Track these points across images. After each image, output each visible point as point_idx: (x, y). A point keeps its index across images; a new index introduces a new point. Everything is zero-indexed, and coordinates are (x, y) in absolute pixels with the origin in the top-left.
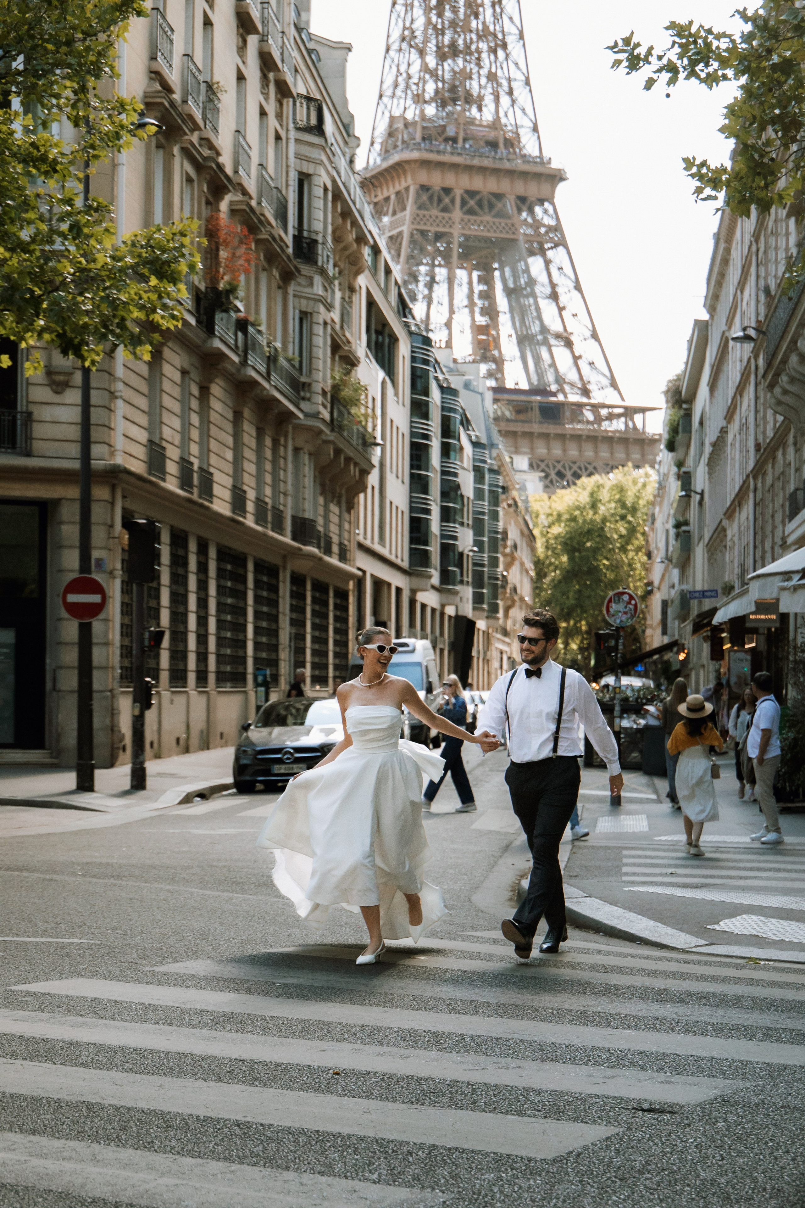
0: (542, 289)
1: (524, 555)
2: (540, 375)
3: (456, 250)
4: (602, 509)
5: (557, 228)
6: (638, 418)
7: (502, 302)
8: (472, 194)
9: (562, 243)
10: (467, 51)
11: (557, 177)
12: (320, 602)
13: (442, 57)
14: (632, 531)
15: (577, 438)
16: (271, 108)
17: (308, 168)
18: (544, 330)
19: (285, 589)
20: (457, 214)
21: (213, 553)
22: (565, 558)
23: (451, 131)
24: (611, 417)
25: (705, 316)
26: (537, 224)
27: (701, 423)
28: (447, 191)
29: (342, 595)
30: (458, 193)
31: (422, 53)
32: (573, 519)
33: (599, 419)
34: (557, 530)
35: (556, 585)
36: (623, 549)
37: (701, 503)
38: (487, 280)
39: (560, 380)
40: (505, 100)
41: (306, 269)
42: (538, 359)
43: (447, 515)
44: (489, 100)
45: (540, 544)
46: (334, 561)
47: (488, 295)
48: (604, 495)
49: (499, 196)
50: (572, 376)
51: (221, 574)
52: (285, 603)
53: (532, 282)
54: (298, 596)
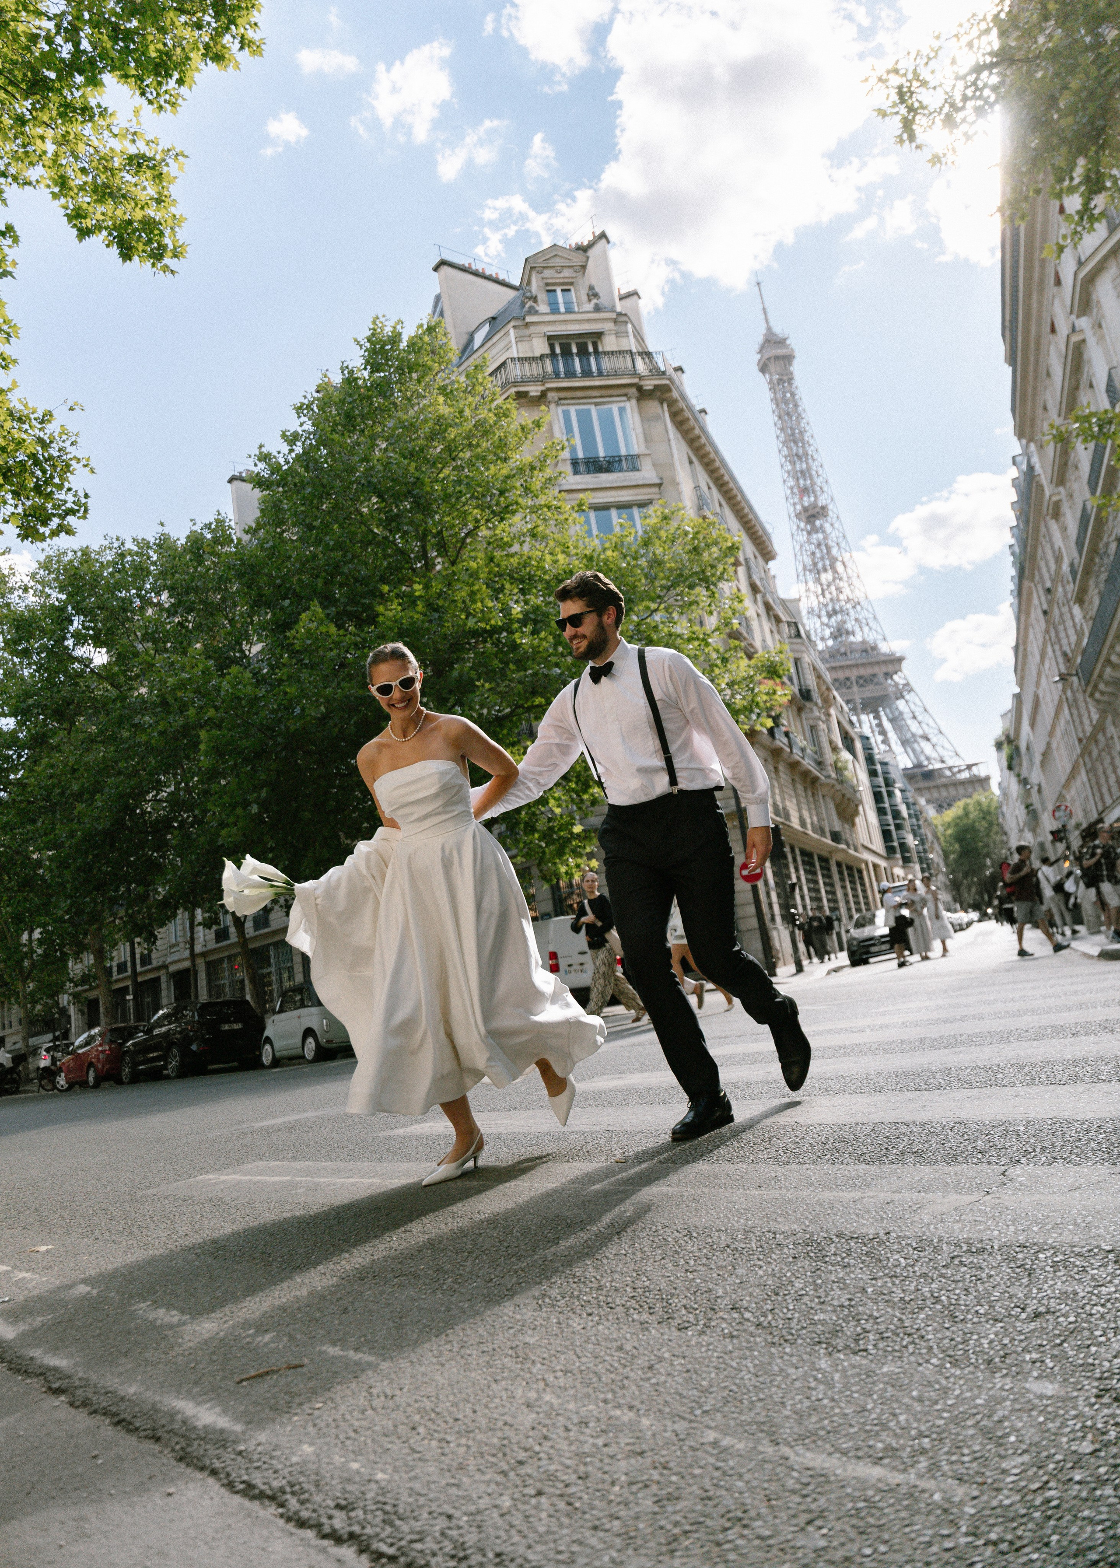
0: (907, 716)
1: (937, 847)
2: (917, 758)
3: (860, 706)
4: (972, 816)
5: (907, 684)
6: (974, 769)
7: (887, 725)
8: (860, 677)
9: (911, 690)
10: (842, 611)
11: (900, 660)
12: (851, 875)
13: (829, 616)
14: (991, 824)
15: (945, 786)
16: (774, 629)
17: (798, 655)
18: (914, 735)
19: (834, 869)
20: (855, 689)
21: (797, 852)
22: (957, 846)
23: (843, 650)
24: (960, 771)
25: (1017, 690)
26: (896, 685)
27: (1028, 749)
28: (848, 679)
29: (860, 872)
30: (853, 679)
31: (819, 617)
32: (957, 825)
33: (954, 774)
34: (949, 832)
35: (956, 861)
36: (988, 835)
37: (1039, 791)
38: (877, 717)
39: (928, 758)
40: (866, 629)
41: (808, 704)
42: (914, 751)
43: (898, 827)
44: (857, 630)
45: (942, 839)
46: (852, 852)
47: (880, 725)
48: (971, 808)
49: (874, 675)
50: (934, 755)
51: (804, 862)
52: (836, 877)
53: (901, 713)
54: (840, 873)
